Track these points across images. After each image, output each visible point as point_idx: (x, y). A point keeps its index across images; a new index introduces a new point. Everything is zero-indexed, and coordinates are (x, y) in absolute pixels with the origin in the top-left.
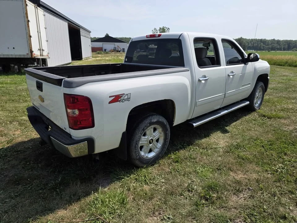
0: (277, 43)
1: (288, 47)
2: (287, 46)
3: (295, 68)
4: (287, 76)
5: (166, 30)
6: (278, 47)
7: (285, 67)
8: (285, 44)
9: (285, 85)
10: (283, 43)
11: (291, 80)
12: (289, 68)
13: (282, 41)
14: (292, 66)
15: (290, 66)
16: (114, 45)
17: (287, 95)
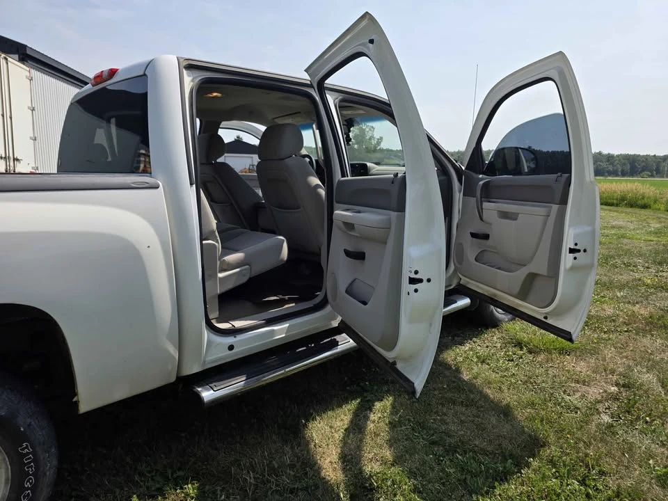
0: (608, 161)
1: (630, 169)
2: (629, 166)
3: (643, 210)
4: (620, 228)
5: (367, 130)
6: (611, 168)
7: (620, 209)
8: (623, 161)
9: (607, 249)
10: (620, 160)
11: (624, 237)
12: (630, 210)
13: (618, 156)
14: (635, 207)
15: (632, 206)
16: (250, 159)
17: (605, 275)
